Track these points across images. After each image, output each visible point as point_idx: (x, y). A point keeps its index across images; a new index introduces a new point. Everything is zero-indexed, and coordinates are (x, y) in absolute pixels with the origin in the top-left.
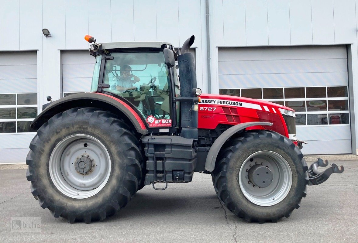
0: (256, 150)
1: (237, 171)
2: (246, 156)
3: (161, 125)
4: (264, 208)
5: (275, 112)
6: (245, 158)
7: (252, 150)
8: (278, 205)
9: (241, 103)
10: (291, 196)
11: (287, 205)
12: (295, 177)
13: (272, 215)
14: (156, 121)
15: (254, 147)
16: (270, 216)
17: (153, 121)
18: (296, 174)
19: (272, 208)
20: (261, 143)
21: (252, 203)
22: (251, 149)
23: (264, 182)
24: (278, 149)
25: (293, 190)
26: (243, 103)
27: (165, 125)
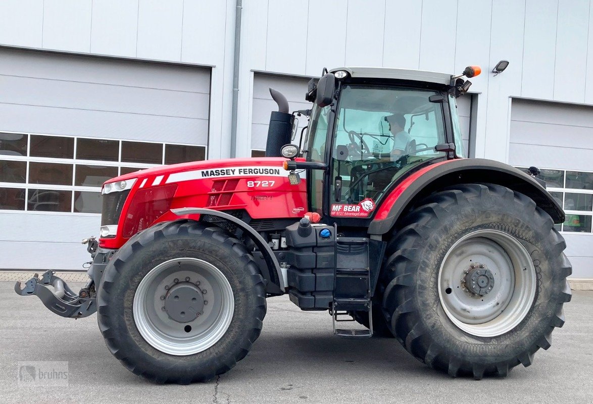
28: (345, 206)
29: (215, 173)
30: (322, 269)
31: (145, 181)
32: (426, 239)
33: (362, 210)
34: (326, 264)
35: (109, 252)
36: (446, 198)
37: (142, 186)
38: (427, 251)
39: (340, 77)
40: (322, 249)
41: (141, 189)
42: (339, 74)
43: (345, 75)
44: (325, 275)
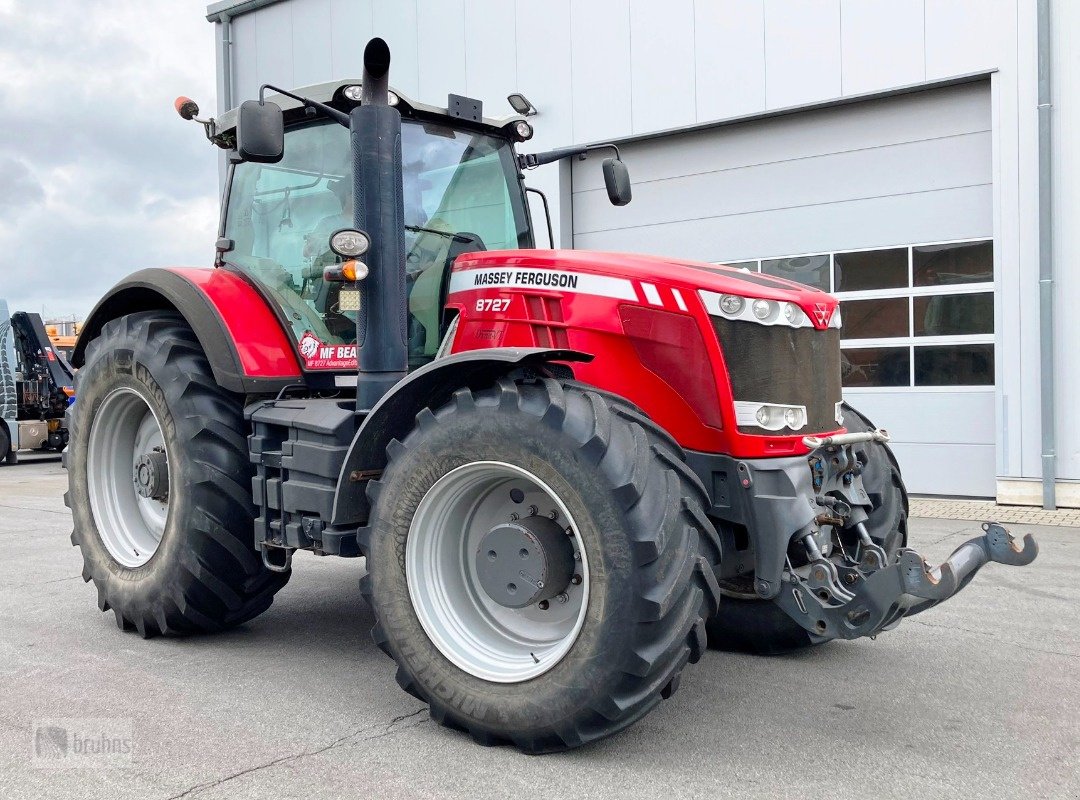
0: (460, 457)
1: (401, 530)
2: (430, 478)
3: (334, 364)
4: (484, 685)
5: (682, 306)
6: (426, 487)
7: (447, 457)
8: (533, 685)
9: (574, 274)
10: (582, 661)
11: (564, 693)
12: (600, 580)
13: (506, 719)
14: (322, 350)
15: (452, 444)
16: (498, 720)
17: (315, 350)
18: (603, 568)
19: (510, 693)
20: (475, 429)
21: (444, 658)
22: (442, 453)
23: (512, 586)
24: (535, 458)
25: (592, 635)
26: (580, 275)
27: (347, 363)
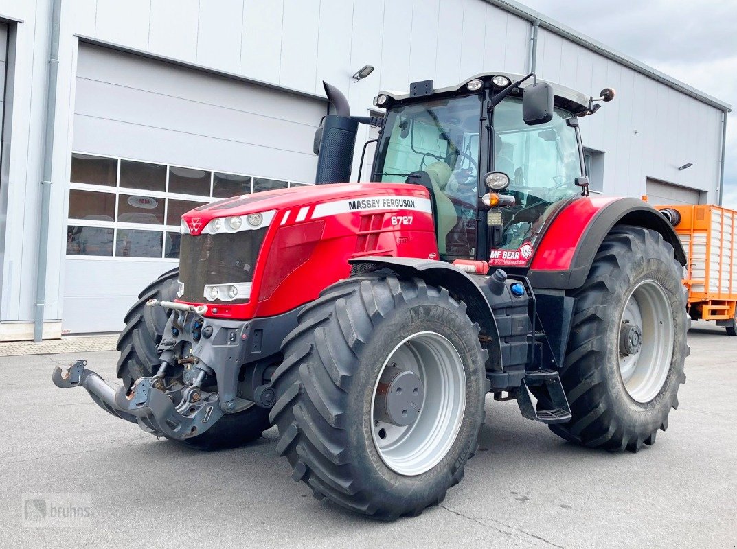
28: (504, 252)
29: (362, 205)
30: (517, 336)
31: (287, 214)
32: (613, 294)
33: (521, 258)
34: (521, 331)
35: (241, 327)
36: (614, 243)
37: (284, 222)
38: (614, 307)
39: (500, 84)
40: (516, 309)
41: (283, 226)
42: (498, 80)
43: (505, 83)
44: (518, 344)
